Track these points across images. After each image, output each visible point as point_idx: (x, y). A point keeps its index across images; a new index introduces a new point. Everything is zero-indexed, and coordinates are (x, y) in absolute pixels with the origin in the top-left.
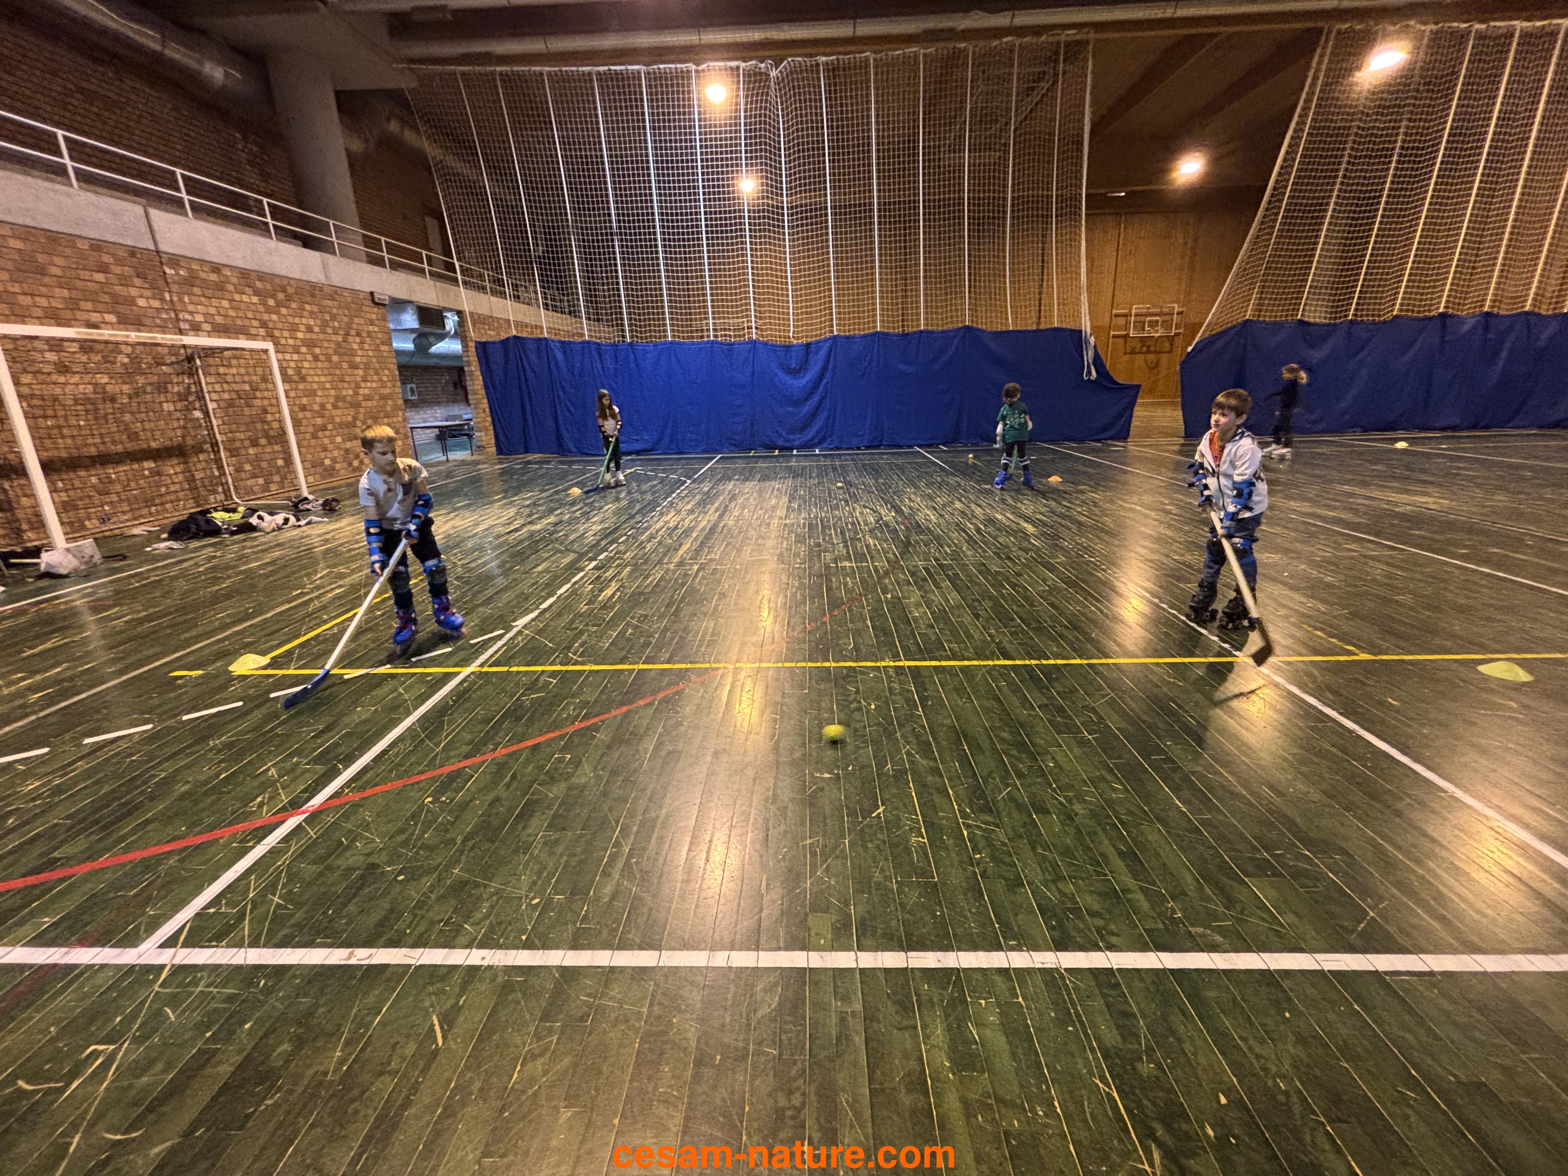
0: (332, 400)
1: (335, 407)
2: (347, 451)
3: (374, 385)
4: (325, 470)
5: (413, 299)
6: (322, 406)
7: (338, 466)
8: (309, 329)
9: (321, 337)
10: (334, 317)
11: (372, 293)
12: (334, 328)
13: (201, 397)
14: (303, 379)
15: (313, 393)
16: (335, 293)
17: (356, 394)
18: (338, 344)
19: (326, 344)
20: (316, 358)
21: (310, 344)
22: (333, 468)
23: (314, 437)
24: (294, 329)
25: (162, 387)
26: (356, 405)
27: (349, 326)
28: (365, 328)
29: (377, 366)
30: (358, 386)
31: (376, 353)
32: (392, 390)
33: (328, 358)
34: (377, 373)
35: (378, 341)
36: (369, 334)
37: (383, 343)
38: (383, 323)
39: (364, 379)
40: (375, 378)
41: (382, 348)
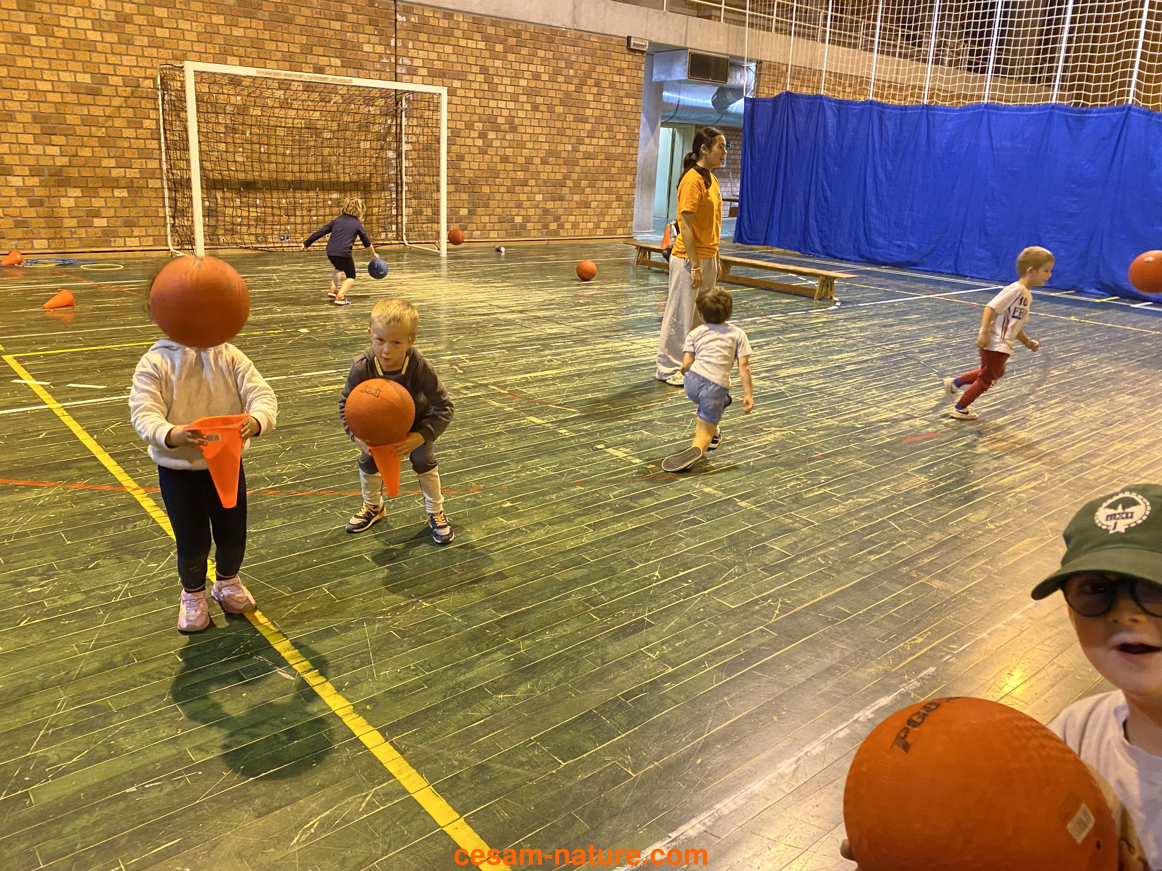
0: (542, 154)
1: (544, 162)
2: (546, 212)
3: (602, 142)
4: (514, 227)
6: (529, 160)
7: (530, 226)
8: (537, 77)
9: (549, 85)
10: (569, 64)
11: (628, 39)
12: (566, 76)
13: (398, 140)
14: (513, 129)
15: (521, 145)
16: (580, 38)
17: (575, 150)
18: (567, 93)
19: (552, 94)
20: (536, 108)
21: (531, 93)
22: (523, 226)
23: (510, 190)
24: (518, 75)
25: (364, 127)
26: (571, 162)
27: (588, 75)
28: (609, 77)
29: (613, 121)
30: (580, 141)
31: (615, 107)
32: (626, 150)
33: (551, 109)
34: (610, 129)
35: (622, 93)
36: (612, 85)
37: (628, 96)
38: (634, 73)
39: (591, 135)
40: (606, 135)
41: (625, 101)
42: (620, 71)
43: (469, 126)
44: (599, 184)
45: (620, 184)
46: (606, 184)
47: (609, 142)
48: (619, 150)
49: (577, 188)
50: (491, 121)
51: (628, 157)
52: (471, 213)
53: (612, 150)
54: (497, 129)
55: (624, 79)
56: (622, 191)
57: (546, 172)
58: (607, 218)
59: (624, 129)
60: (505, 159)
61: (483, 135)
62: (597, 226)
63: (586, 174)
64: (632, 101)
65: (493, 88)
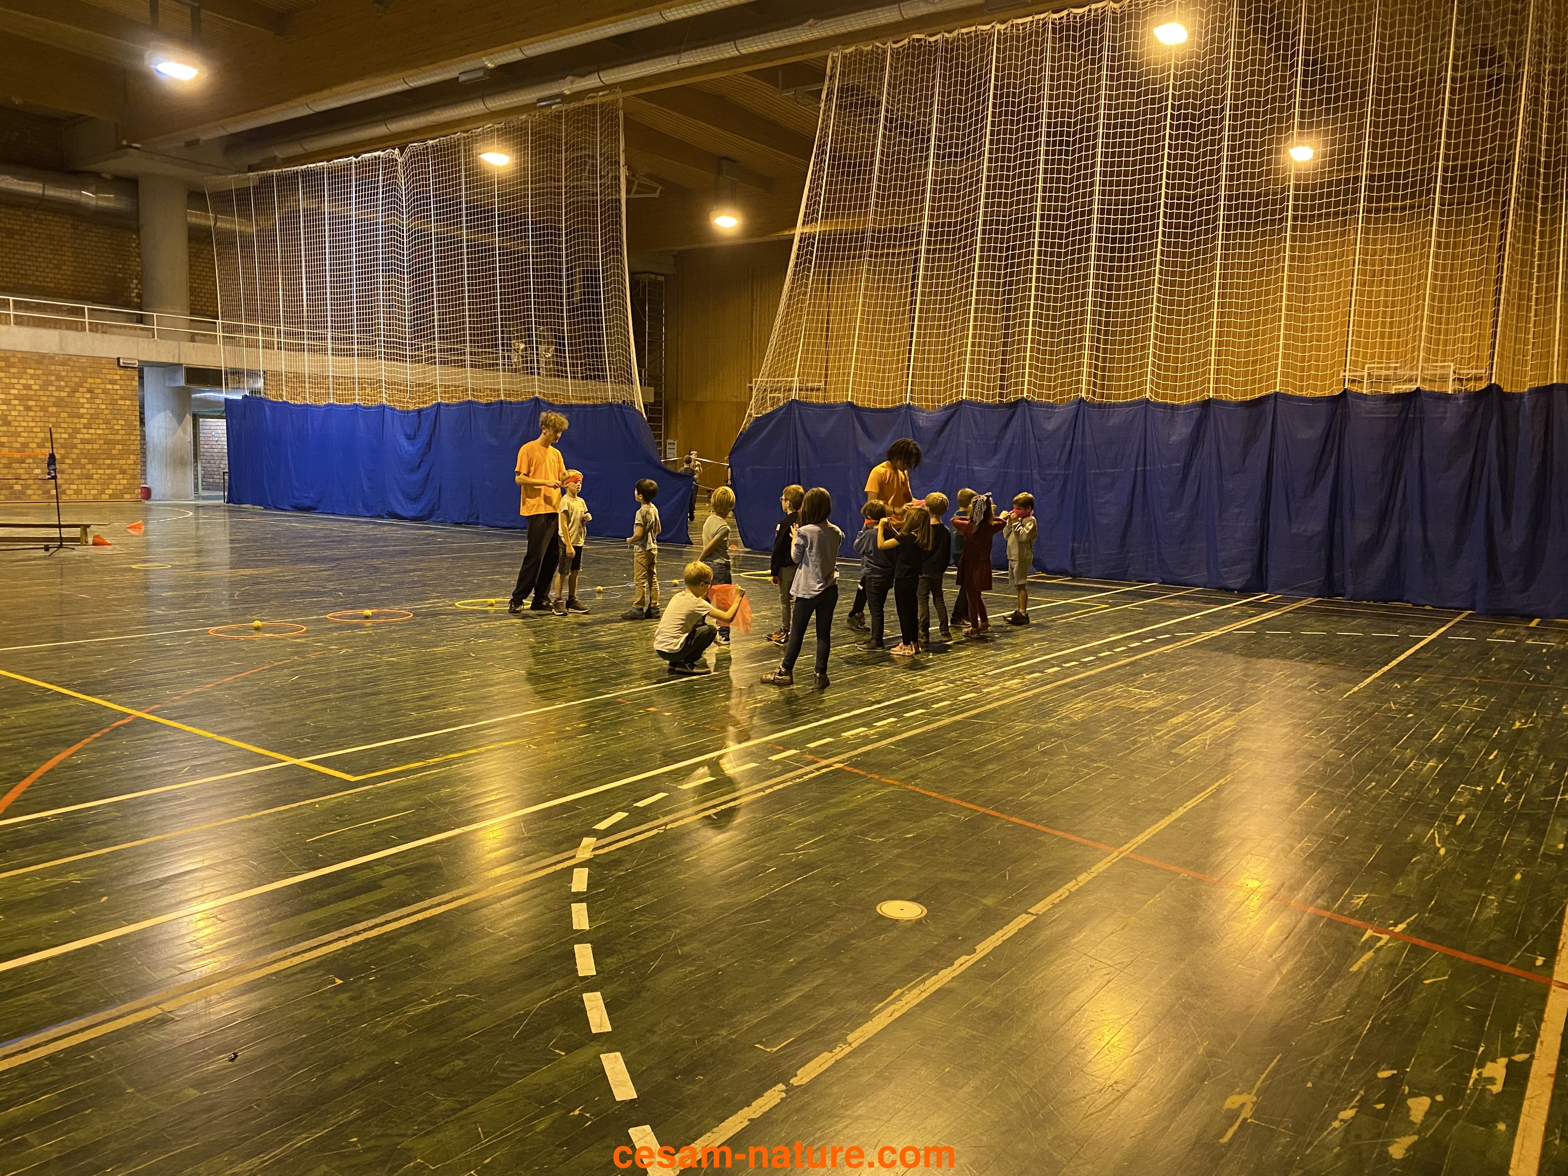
3: (100, 432)
5: (182, 362)
7: (29, 492)
8: (27, 387)
9: (40, 393)
10: (59, 378)
11: (118, 359)
12: (57, 386)
16: (68, 360)
18: (60, 398)
19: (44, 398)
20: (28, 409)
21: (23, 398)
22: (22, 492)
27: (79, 385)
28: (102, 386)
29: (110, 417)
31: (110, 407)
32: (127, 437)
33: (44, 409)
34: (107, 422)
35: (116, 397)
36: (105, 391)
37: (122, 399)
38: (128, 383)
39: (87, 427)
40: (104, 426)
41: (121, 402)
42: (112, 382)
44: (100, 461)
45: (122, 462)
46: (108, 462)
47: (107, 432)
48: (119, 437)
51: (128, 443)
53: (112, 437)
55: (118, 387)
56: (124, 467)
58: (112, 487)
59: (122, 422)
62: (102, 492)
64: (128, 402)
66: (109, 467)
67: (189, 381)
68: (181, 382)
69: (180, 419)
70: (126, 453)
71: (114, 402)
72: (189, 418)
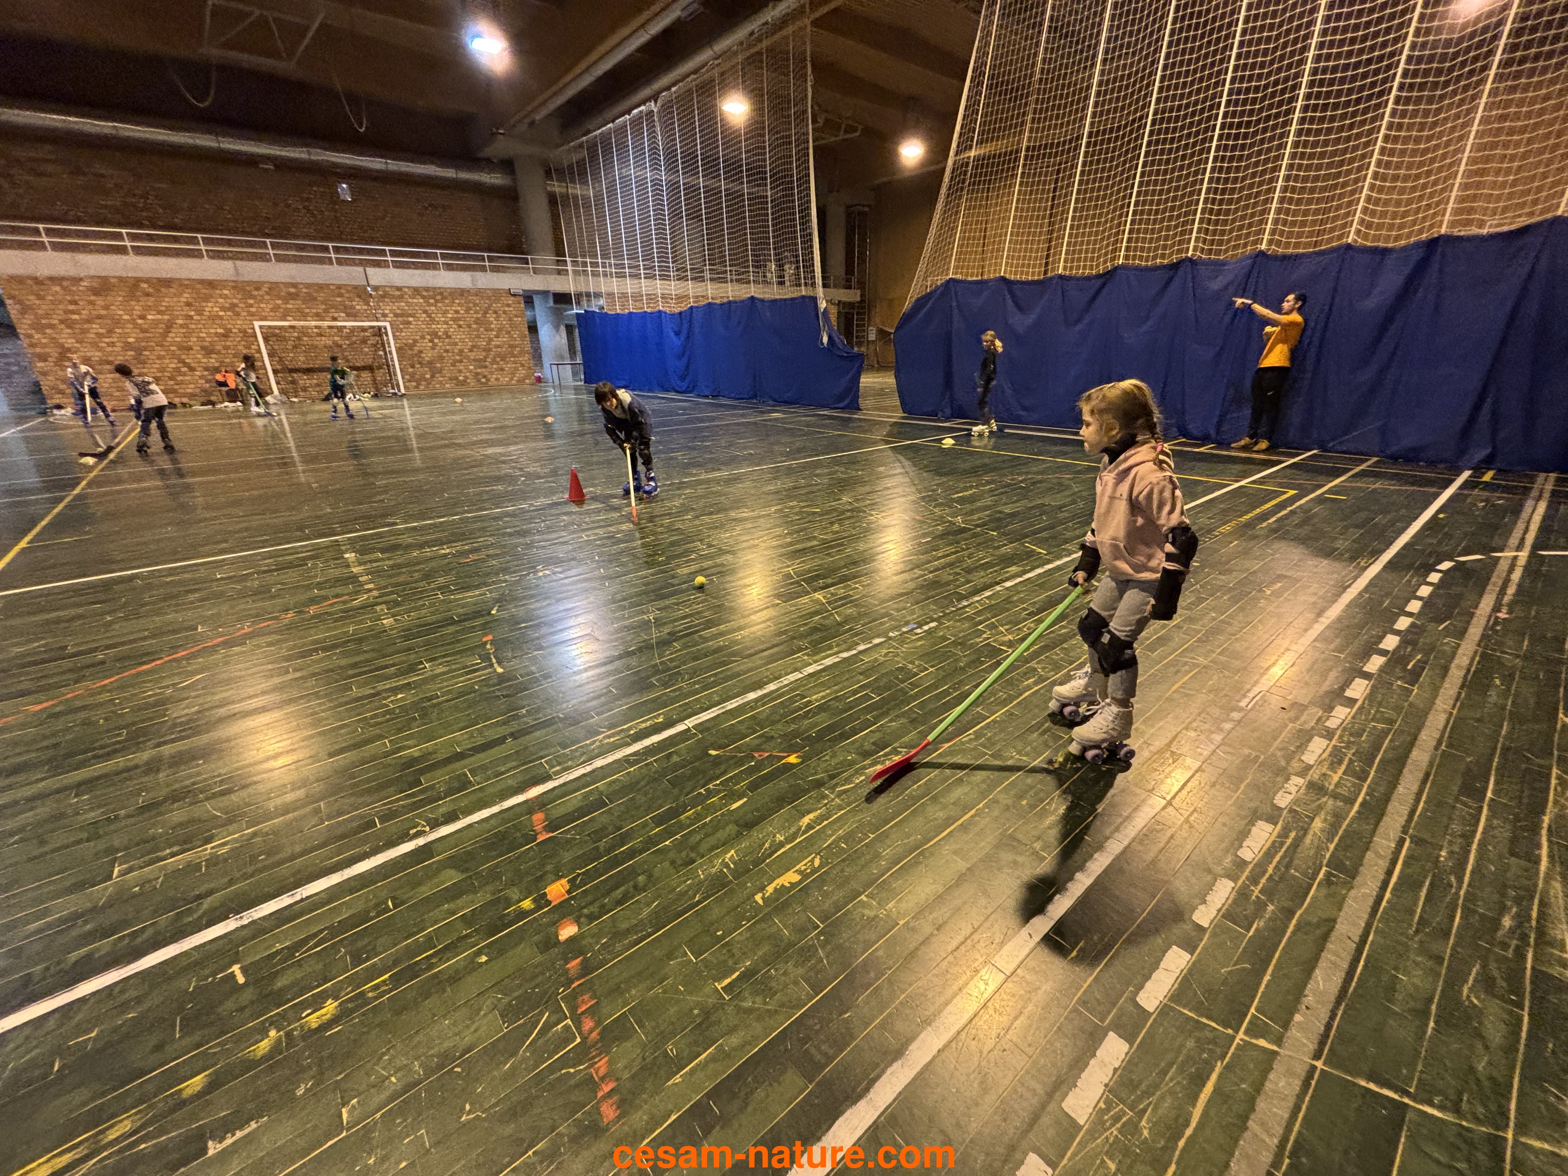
0: (469, 347)
1: (471, 351)
2: (477, 374)
5: (550, 289)
6: (461, 351)
8: (457, 312)
9: (465, 315)
10: (475, 305)
11: (508, 289)
12: (475, 310)
13: (383, 345)
14: (449, 337)
15: (456, 344)
16: (479, 292)
17: (489, 344)
18: (478, 318)
19: (468, 319)
20: (460, 326)
21: (454, 320)
23: (453, 365)
24: (446, 312)
25: (364, 341)
27: (489, 308)
28: (502, 309)
29: (510, 329)
30: (490, 340)
32: (521, 342)
33: (469, 326)
34: (508, 333)
35: (511, 316)
36: (504, 312)
37: (516, 317)
38: (518, 305)
39: (497, 336)
40: (508, 336)
41: (515, 319)
42: (509, 305)
43: (423, 337)
46: (513, 359)
47: (510, 339)
49: (494, 362)
50: (435, 334)
51: (523, 346)
52: (433, 376)
53: (512, 343)
54: (439, 338)
55: (511, 309)
56: (523, 362)
57: (472, 355)
58: (517, 375)
59: (518, 332)
60: (447, 351)
61: (431, 341)
62: (512, 380)
63: (499, 355)
64: (519, 319)
65: (433, 320)
66: (515, 362)
67: (555, 302)
68: (551, 303)
69: (557, 328)
70: (523, 352)
71: (510, 320)
72: (563, 329)
